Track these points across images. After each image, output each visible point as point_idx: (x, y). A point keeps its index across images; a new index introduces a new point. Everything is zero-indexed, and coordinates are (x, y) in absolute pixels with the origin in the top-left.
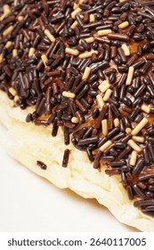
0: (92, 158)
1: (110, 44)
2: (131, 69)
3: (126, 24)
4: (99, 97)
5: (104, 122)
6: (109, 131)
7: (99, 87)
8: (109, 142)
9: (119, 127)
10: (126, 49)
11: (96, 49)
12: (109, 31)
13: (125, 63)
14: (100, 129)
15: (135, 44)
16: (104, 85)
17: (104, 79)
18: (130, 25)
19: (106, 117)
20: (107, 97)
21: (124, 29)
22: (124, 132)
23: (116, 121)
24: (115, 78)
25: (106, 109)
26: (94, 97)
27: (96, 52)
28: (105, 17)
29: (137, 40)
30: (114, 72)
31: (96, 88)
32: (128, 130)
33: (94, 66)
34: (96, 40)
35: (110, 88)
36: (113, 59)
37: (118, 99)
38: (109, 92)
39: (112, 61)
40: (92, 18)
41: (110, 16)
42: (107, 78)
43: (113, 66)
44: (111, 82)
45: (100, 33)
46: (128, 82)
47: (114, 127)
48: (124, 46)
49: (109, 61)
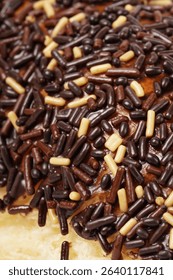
0: (108, 248)
1: (112, 84)
2: (151, 114)
3: (129, 54)
4: (108, 158)
5: (121, 193)
6: (130, 205)
7: (107, 144)
8: (132, 221)
9: (145, 197)
10: (138, 88)
11: (90, 92)
12: (108, 66)
13: (140, 107)
14: (115, 204)
15: (149, 81)
16: (114, 141)
17: (110, 133)
18: (136, 55)
19: (123, 186)
20: (119, 157)
21: (128, 61)
22: (154, 203)
23: (139, 190)
24: (129, 130)
25: (121, 175)
26: (101, 159)
27: (93, 96)
28: (97, 48)
29: (151, 75)
30: (126, 121)
31: (102, 146)
32: (159, 200)
33: (94, 116)
34: (90, 81)
35: (122, 144)
36: (121, 103)
37: (136, 158)
38: (122, 150)
39: (118, 106)
40: (77, 52)
41: (103, 46)
42: (116, 131)
43: (122, 113)
44: (123, 136)
45: (94, 70)
46: (149, 132)
47: (136, 199)
48: (135, 85)
49: (115, 106)
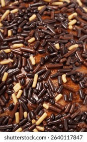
1: (22, 55)
2: (36, 76)
3: (33, 39)
4: (13, 95)
5: (17, 114)
6: (20, 121)
7: (14, 88)
8: (20, 129)
9: (27, 118)
10: (33, 60)
11: (12, 58)
12: (21, 45)
13: (32, 71)
14: (14, 118)
15: (40, 55)
16: (17, 87)
17: (17, 82)
18: (36, 40)
19: (18, 111)
20: (19, 95)
21: (31, 43)
22: (31, 122)
23: (25, 114)
24: (25, 81)
25: (19, 105)
26: (10, 95)
27: (12, 61)
28: (19, 33)
29: (40, 53)
30: (24, 77)
31: (12, 89)
32: (33, 121)
33: (10, 71)
34: (12, 51)
35: (21, 89)
36: (24, 67)
37: (27, 97)
38: (20, 92)
40: (10, 33)
41: (22, 32)
42: (20, 81)
43: (24, 72)
44: (22, 84)
45: (15, 45)
46: (34, 85)
47: (24, 118)
48: (32, 58)
49: (20, 68)
